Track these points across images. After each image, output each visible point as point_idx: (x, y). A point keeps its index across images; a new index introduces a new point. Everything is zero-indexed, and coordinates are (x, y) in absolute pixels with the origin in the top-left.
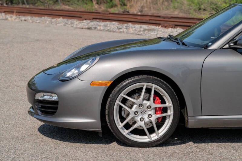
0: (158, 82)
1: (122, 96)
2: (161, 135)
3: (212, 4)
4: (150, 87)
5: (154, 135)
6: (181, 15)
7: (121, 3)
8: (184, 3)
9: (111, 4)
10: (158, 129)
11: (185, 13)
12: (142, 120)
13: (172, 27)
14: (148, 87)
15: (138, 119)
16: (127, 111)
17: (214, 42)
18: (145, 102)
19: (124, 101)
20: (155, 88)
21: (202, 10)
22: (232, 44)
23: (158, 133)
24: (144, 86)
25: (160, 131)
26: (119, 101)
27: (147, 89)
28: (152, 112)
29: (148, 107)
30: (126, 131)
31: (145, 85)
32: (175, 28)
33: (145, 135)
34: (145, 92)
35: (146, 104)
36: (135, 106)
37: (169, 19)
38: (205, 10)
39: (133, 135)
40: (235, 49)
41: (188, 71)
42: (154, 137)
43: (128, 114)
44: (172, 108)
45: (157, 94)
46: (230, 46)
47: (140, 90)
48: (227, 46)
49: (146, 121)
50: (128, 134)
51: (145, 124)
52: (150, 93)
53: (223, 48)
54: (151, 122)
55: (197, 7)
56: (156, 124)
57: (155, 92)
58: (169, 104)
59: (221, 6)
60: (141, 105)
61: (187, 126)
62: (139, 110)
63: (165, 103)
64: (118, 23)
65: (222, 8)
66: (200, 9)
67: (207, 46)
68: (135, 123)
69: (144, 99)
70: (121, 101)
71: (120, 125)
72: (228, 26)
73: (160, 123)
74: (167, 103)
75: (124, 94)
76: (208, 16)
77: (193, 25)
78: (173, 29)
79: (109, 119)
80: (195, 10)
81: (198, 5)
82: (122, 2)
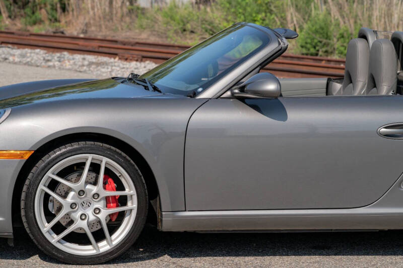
0: (112, 154)
1: (49, 177)
2: (115, 243)
3: (204, 22)
4: (98, 162)
5: (104, 243)
6: (153, 39)
7: (50, 17)
8: (158, 20)
9: (34, 18)
10: (111, 233)
11: (159, 36)
12: (83, 217)
13: (137, 61)
14: (95, 162)
15: (76, 215)
16: (59, 202)
17: (206, 86)
18: (89, 187)
19: (53, 185)
20: (106, 163)
21: (188, 33)
22: (236, 91)
23: (111, 241)
24: (87, 159)
25: (114, 236)
26: (44, 186)
27: (92, 164)
28: (100, 205)
29: (93, 196)
30: (55, 236)
31: (90, 158)
32: (141, 61)
33: (89, 243)
34: (89, 170)
35: (91, 190)
36: (72, 194)
37: (132, 45)
38: (192, 32)
39: (68, 244)
40: (242, 99)
41: (163, 135)
42: (104, 247)
43: (60, 208)
44: (135, 198)
45: (109, 173)
46: (233, 94)
47: (81, 166)
48: (229, 93)
49: (90, 219)
50: (59, 241)
51: (89, 224)
52: (98, 173)
53: (222, 96)
54: (99, 222)
55: (178, 27)
56: (108, 225)
57: (107, 169)
58: (130, 190)
59: (220, 26)
60: (81, 193)
61: (159, 228)
62: (79, 201)
63: (123, 189)
64: (45, 51)
65: (221, 29)
66: (185, 30)
67: (195, 94)
68: (71, 222)
69: (87, 183)
70: (47, 184)
71: (45, 227)
72: (230, 59)
73: (114, 223)
74: (127, 190)
75: (53, 174)
76: (197, 42)
77: (173, 56)
78: (138, 64)
79: (26, 216)
80: (176, 32)
81: (182, 24)
82: (53, 16)
